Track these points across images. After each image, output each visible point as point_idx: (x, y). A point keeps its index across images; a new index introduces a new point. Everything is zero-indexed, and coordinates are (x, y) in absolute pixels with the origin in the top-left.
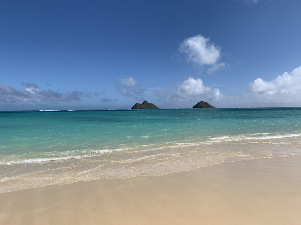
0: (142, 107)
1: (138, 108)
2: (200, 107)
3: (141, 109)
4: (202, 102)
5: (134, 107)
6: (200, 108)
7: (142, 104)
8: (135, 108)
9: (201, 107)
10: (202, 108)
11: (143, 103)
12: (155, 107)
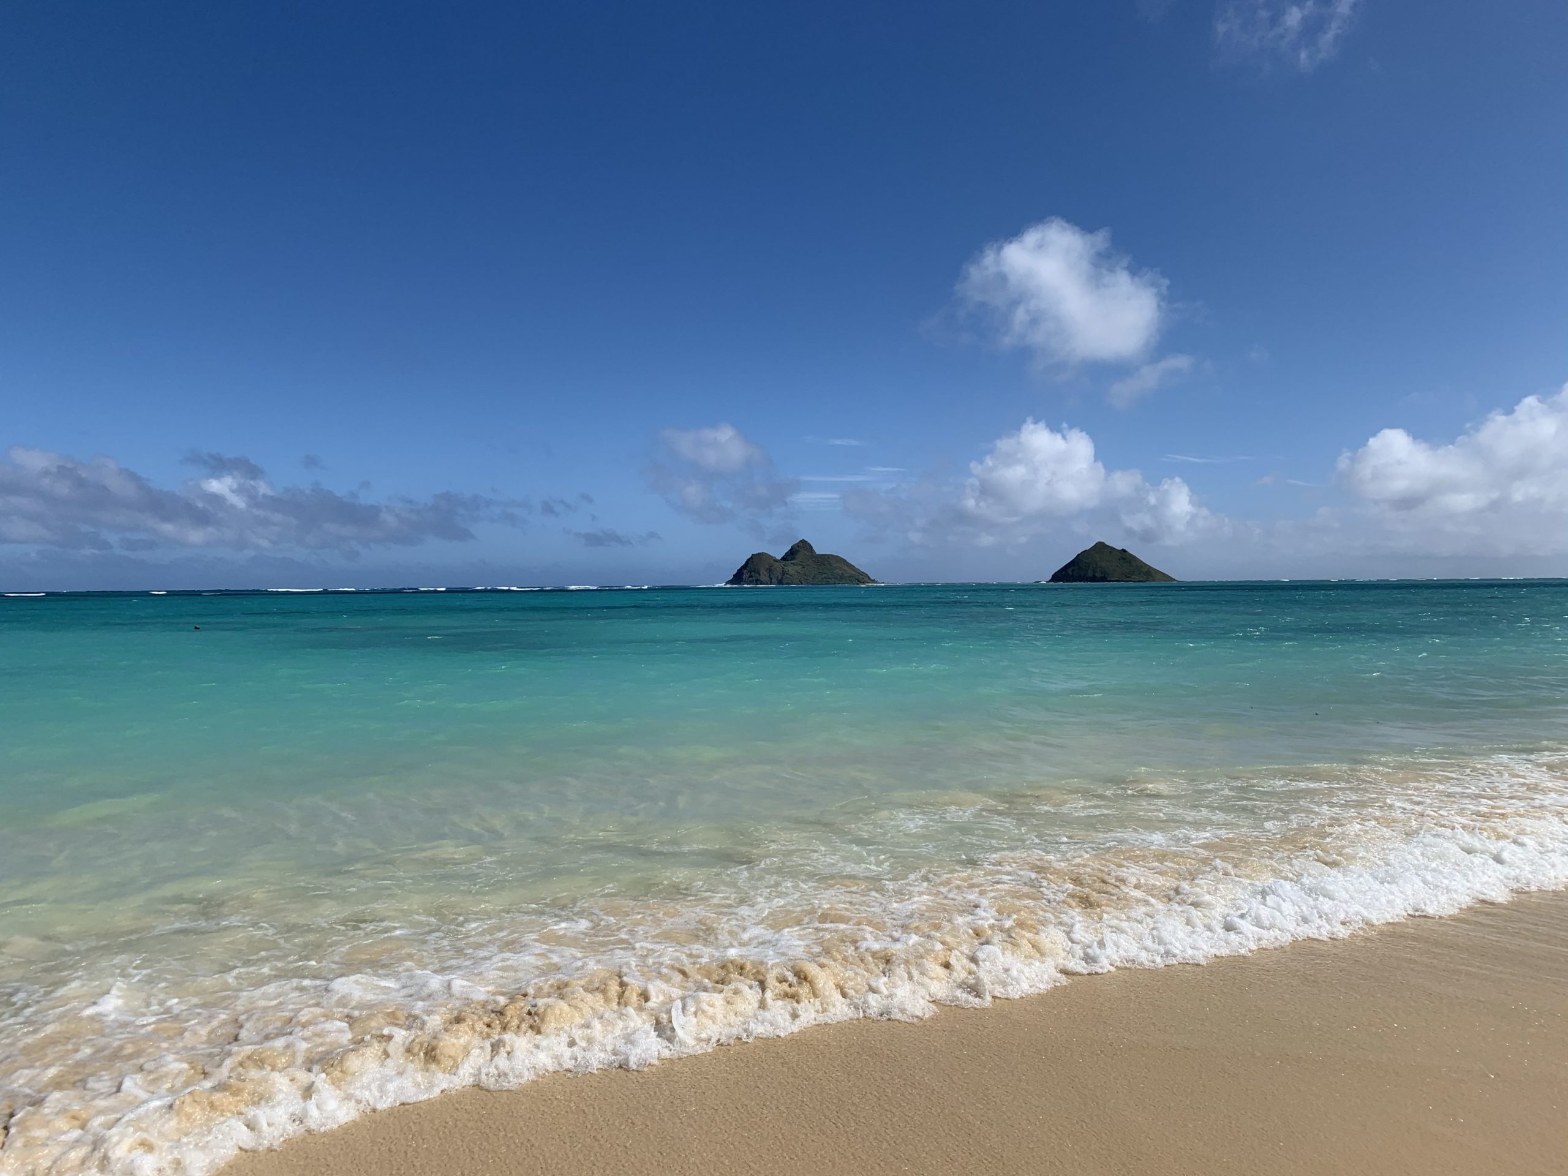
2: (1090, 574)
4: (1100, 547)
6: (1094, 579)
7: (783, 559)
8: (746, 576)
9: (1098, 575)
10: (1104, 579)
11: (792, 554)
12: (854, 573)
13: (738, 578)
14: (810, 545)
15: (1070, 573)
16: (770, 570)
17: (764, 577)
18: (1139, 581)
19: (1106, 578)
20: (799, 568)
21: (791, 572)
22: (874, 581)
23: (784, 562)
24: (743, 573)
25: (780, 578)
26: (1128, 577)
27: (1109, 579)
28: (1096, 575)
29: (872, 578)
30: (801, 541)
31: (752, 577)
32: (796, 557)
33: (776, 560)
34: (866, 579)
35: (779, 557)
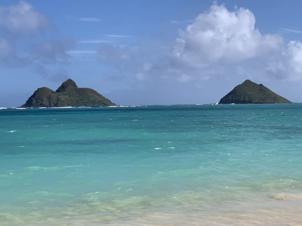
0: (58, 100)
1: (45, 102)
2: (242, 99)
3: (56, 106)
4: (248, 83)
5: (30, 99)
6: (244, 102)
7: (57, 91)
8: (34, 102)
9: (247, 100)
10: (250, 102)
11: (63, 88)
12: (101, 99)
13: (29, 103)
14: (74, 82)
15: (231, 98)
16: (49, 98)
18: (270, 103)
19: (251, 102)
20: (67, 97)
21: (63, 99)
22: (114, 104)
23: (58, 93)
24: (32, 100)
25: (56, 103)
26: (264, 101)
27: (253, 102)
28: (246, 100)
29: (113, 103)
30: (68, 80)
31: (38, 102)
32: (65, 90)
33: (53, 92)
34: (109, 103)
35: (55, 90)
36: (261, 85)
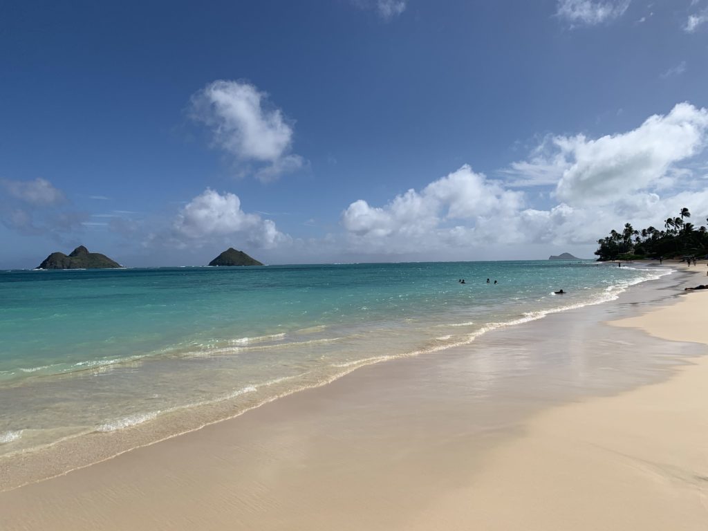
0: (71, 263)
4: (231, 250)
8: (48, 265)
9: (230, 263)
11: (75, 253)
12: (110, 262)
13: (44, 265)
14: (85, 248)
15: (217, 262)
16: (63, 261)
17: (59, 265)
18: (248, 265)
20: (79, 260)
21: (76, 262)
23: (71, 257)
24: (46, 263)
25: (68, 266)
26: (244, 264)
27: (235, 264)
29: (120, 265)
30: (80, 246)
31: (52, 265)
32: (78, 255)
33: (66, 256)
34: (116, 266)
36: (241, 252)
